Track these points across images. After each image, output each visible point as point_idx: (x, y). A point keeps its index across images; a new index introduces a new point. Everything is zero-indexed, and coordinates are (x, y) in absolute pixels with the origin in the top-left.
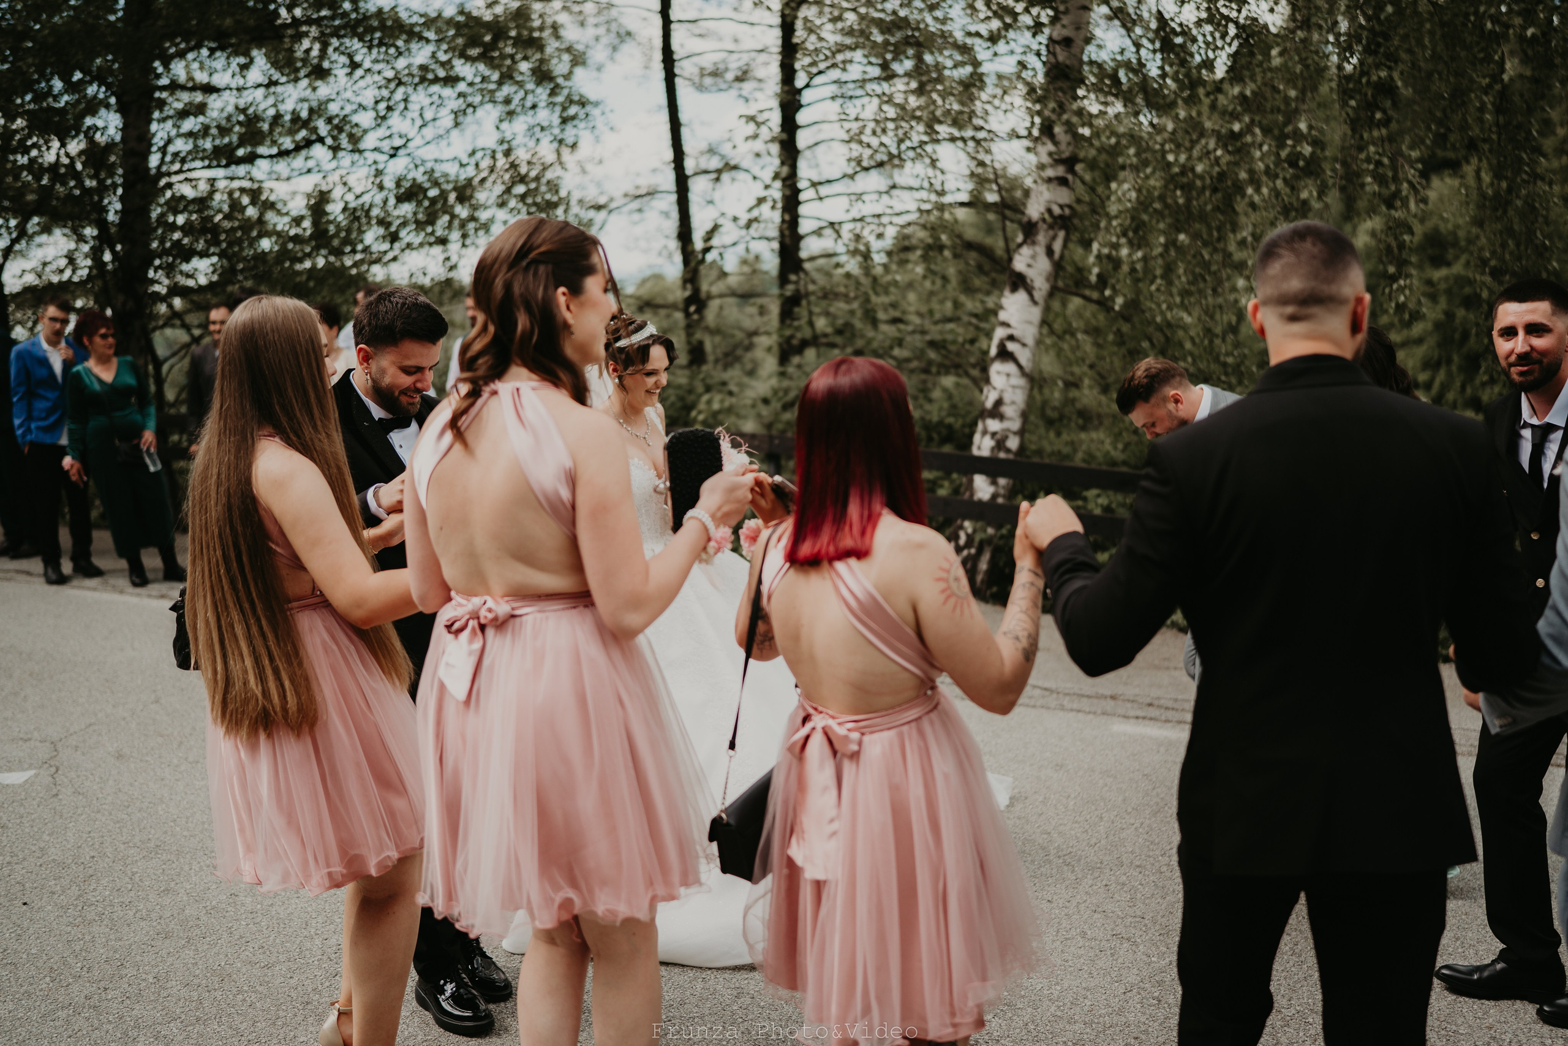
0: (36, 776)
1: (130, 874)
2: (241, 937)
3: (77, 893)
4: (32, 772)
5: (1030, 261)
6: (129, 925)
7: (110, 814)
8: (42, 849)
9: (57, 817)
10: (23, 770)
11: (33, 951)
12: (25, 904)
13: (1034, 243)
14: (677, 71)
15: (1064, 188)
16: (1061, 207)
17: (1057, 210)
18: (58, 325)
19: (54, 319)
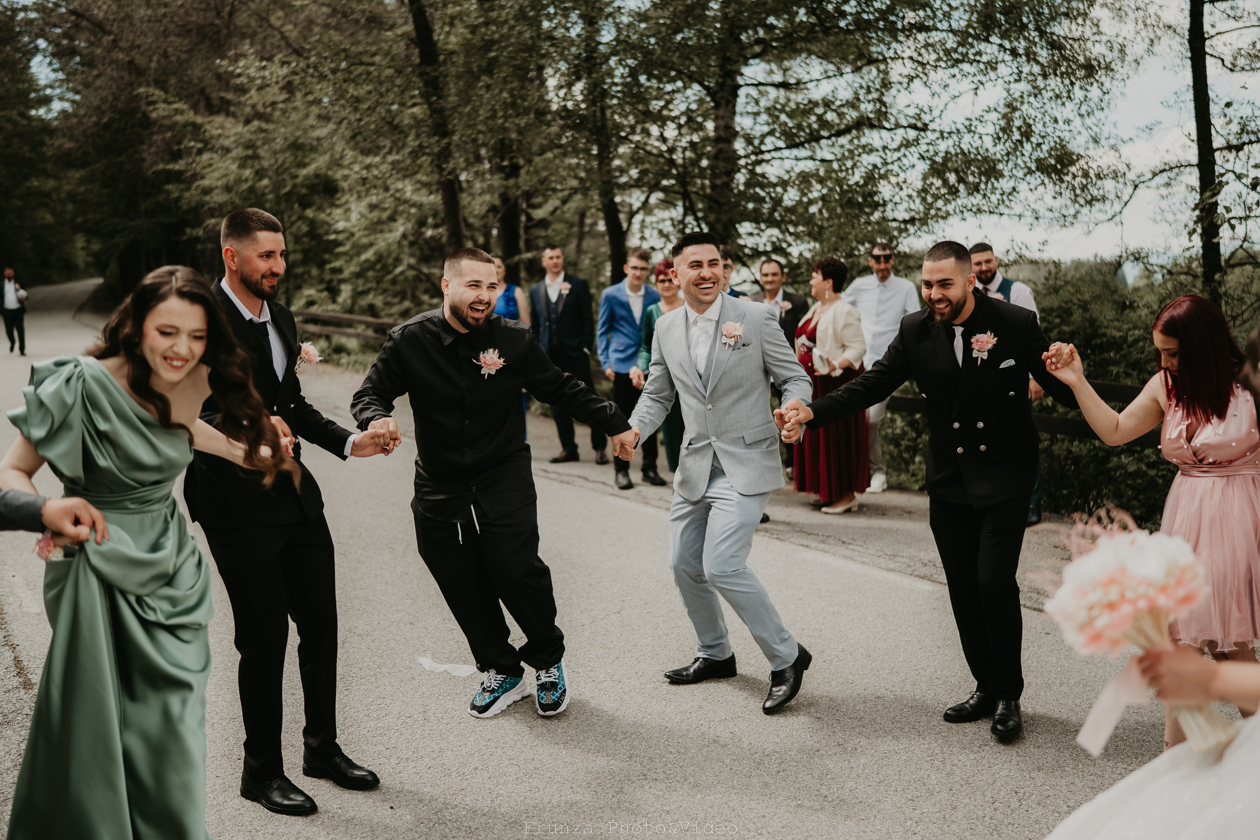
14: (1207, 50)
18: (638, 273)
19: (635, 268)
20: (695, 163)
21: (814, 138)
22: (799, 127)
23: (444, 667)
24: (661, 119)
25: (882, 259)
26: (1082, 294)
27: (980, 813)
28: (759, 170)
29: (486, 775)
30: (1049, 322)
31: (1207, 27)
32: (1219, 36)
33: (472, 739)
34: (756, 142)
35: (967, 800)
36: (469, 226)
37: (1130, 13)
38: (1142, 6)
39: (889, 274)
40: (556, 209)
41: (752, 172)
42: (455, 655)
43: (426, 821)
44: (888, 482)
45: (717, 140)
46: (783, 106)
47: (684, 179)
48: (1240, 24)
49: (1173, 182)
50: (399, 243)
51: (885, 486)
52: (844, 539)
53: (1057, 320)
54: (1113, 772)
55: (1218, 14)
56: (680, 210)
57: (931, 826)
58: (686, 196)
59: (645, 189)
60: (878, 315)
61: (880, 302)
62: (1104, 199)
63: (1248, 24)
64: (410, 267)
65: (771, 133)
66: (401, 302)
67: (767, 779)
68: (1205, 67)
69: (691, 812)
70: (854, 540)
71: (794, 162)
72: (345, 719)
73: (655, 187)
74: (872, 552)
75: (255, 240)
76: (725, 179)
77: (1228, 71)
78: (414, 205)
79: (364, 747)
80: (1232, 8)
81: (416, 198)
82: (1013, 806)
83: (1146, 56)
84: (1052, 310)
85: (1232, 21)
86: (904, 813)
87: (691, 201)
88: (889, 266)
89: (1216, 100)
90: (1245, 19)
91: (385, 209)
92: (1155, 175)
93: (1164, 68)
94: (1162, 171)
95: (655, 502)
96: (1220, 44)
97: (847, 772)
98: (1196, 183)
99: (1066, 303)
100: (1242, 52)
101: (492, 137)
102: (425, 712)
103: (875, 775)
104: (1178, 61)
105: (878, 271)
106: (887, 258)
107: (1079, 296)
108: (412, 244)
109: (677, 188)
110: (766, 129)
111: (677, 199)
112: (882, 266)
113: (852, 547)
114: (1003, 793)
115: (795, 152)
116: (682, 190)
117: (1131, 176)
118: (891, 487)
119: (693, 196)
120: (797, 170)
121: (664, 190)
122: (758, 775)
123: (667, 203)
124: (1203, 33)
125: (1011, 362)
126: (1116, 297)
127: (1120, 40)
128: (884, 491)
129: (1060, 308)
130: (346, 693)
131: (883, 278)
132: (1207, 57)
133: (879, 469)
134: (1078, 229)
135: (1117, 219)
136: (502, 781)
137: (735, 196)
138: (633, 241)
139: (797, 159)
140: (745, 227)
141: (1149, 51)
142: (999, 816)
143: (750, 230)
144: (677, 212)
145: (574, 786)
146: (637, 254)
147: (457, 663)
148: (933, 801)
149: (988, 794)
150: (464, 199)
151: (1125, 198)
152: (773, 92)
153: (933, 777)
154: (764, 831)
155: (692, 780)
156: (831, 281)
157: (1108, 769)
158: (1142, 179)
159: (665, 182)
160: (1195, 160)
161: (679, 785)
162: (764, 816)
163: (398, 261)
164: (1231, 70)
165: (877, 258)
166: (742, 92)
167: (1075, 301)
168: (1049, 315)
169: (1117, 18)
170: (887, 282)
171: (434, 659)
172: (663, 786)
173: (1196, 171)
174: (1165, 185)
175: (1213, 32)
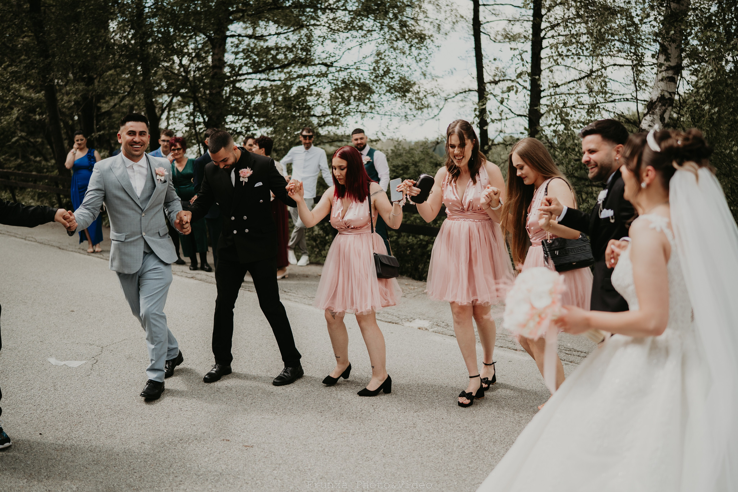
0: (86, 363)
1: (99, 423)
2: (134, 469)
3: (69, 431)
4: (84, 362)
5: (650, 123)
6: (82, 454)
7: (108, 389)
8: (66, 404)
9: (83, 387)
10: (81, 360)
11: (28, 463)
12: (40, 434)
13: (653, 114)
14: (482, 30)
15: (672, 83)
16: (670, 93)
17: (667, 95)
18: (166, 143)
19: (164, 141)
20: (200, 79)
21: (270, 68)
22: (261, 61)
23: (63, 363)
24: (181, 54)
25: (308, 138)
26: (414, 158)
27: (355, 416)
28: (238, 85)
29: (93, 414)
30: (397, 173)
31: (481, 18)
32: (487, 24)
33: (83, 398)
34: (237, 69)
35: (348, 410)
36: (63, 114)
37: (443, 7)
38: (450, 4)
39: (311, 145)
40: (115, 105)
41: (234, 87)
42: (69, 356)
43: (61, 439)
44: (310, 260)
45: (214, 67)
46: (253, 49)
47: (194, 89)
48: (498, 18)
49: (466, 100)
50: (15, 122)
51: (308, 262)
52: (286, 290)
53: (401, 172)
54: (420, 394)
55: (487, 11)
56: (192, 107)
57: (330, 423)
58: (195, 100)
59: (171, 94)
60: (304, 168)
61: (305, 160)
62: (428, 106)
63: (502, 19)
64: (22, 137)
65: (246, 64)
66: (16, 160)
67: (246, 407)
68: (480, 39)
69: (206, 424)
70: (291, 290)
71: (259, 81)
72: (7, 393)
73: (176, 94)
74: (300, 296)
76: (218, 90)
77: (493, 42)
78: (26, 99)
79: (20, 406)
80: (494, 10)
81: (26, 94)
82: (371, 412)
83: (451, 31)
84: (398, 166)
85: (494, 16)
86: (317, 418)
87: (198, 102)
88: (311, 141)
89: (486, 57)
90: (500, 16)
91: (6, 101)
92: (457, 94)
93: (460, 39)
94: (460, 93)
95: (179, 273)
96: (489, 28)
97: (287, 401)
98: (477, 100)
99: (406, 162)
100: (499, 33)
101: (79, 61)
102: (55, 386)
103: (302, 402)
104: (467, 35)
105: (305, 144)
106: (310, 137)
107: (413, 159)
108: (22, 124)
109: (190, 94)
110: (243, 62)
111: (191, 101)
112: (307, 141)
113: (289, 294)
114: (366, 406)
115: (259, 76)
116: (193, 96)
117: (444, 95)
118: (311, 263)
119: (199, 99)
120: (260, 86)
121: (182, 95)
122: (241, 405)
123: (184, 103)
124: (479, 21)
125: (260, 184)
126: (432, 160)
127: (438, 22)
128: (307, 265)
129: (403, 165)
130: (6, 379)
131: (308, 147)
132: (481, 33)
133: (305, 253)
134: (415, 123)
135: (437, 118)
136: (102, 417)
137: (224, 100)
138: (163, 125)
139: (260, 79)
140: (230, 118)
141: (453, 28)
142: (364, 416)
143: (232, 119)
144: (190, 108)
145: (143, 416)
146: (165, 133)
147: (71, 360)
148: (331, 412)
149: (359, 407)
150: (59, 96)
151: (441, 106)
152: (247, 41)
153: (331, 401)
154: (245, 431)
155: (206, 410)
156: (264, 149)
157: (418, 393)
158: (450, 97)
159: (182, 91)
160: (476, 88)
161: (199, 412)
162: (245, 424)
163: (14, 134)
164: (494, 41)
165: (305, 137)
166: (229, 40)
167: (411, 161)
168: (397, 169)
169: (436, 10)
170: (310, 150)
171: (57, 358)
172: (191, 413)
173: (477, 94)
174: (462, 101)
175: (484, 21)
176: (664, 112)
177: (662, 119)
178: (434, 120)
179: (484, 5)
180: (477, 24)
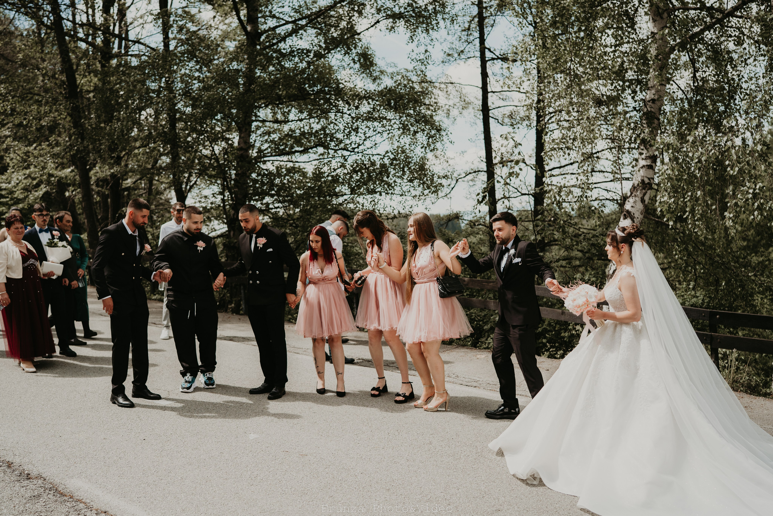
5: (633, 205)
13: (635, 196)
14: (491, 115)
15: (651, 170)
16: (649, 179)
17: (647, 181)
31: (490, 104)
32: (496, 109)
45: (240, 149)
49: (475, 179)
63: (510, 104)
68: (489, 123)
75: (142, 211)
77: (500, 125)
80: (502, 96)
83: (460, 116)
92: (467, 175)
94: (470, 173)
96: (497, 113)
98: (486, 180)
115: (283, 158)
117: (455, 175)
124: (488, 107)
125: (271, 250)
127: (447, 107)
132: (490, 118)
135: (448, 196)
139: (283, 161)
141: (461, 113)
151: (452, 186)
158: (460, 177)
160: (485, 169)
164: (502, 125)
166: (254, 124)
173: (486, 174)
174: (472, 180)
175: (493, 106)
176: (645, 194)
177: (643, 201)
178: (445, 198)
179: (492, 92)
180: (485, 109)
